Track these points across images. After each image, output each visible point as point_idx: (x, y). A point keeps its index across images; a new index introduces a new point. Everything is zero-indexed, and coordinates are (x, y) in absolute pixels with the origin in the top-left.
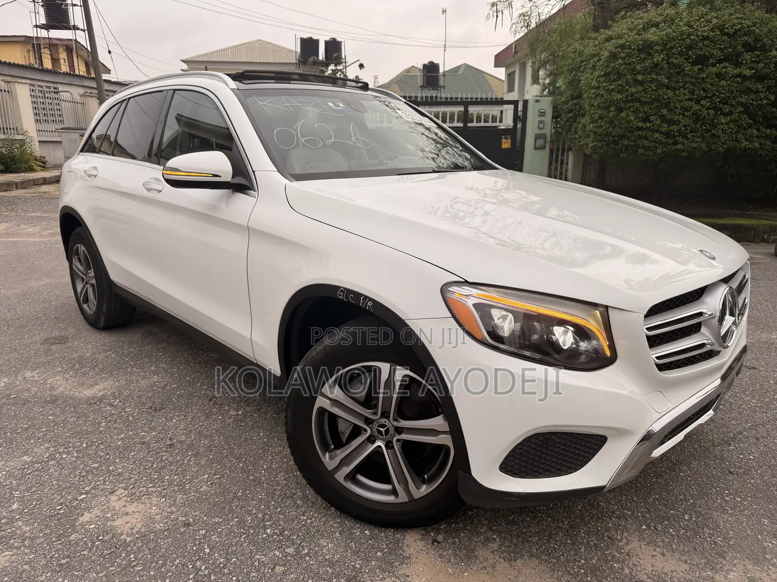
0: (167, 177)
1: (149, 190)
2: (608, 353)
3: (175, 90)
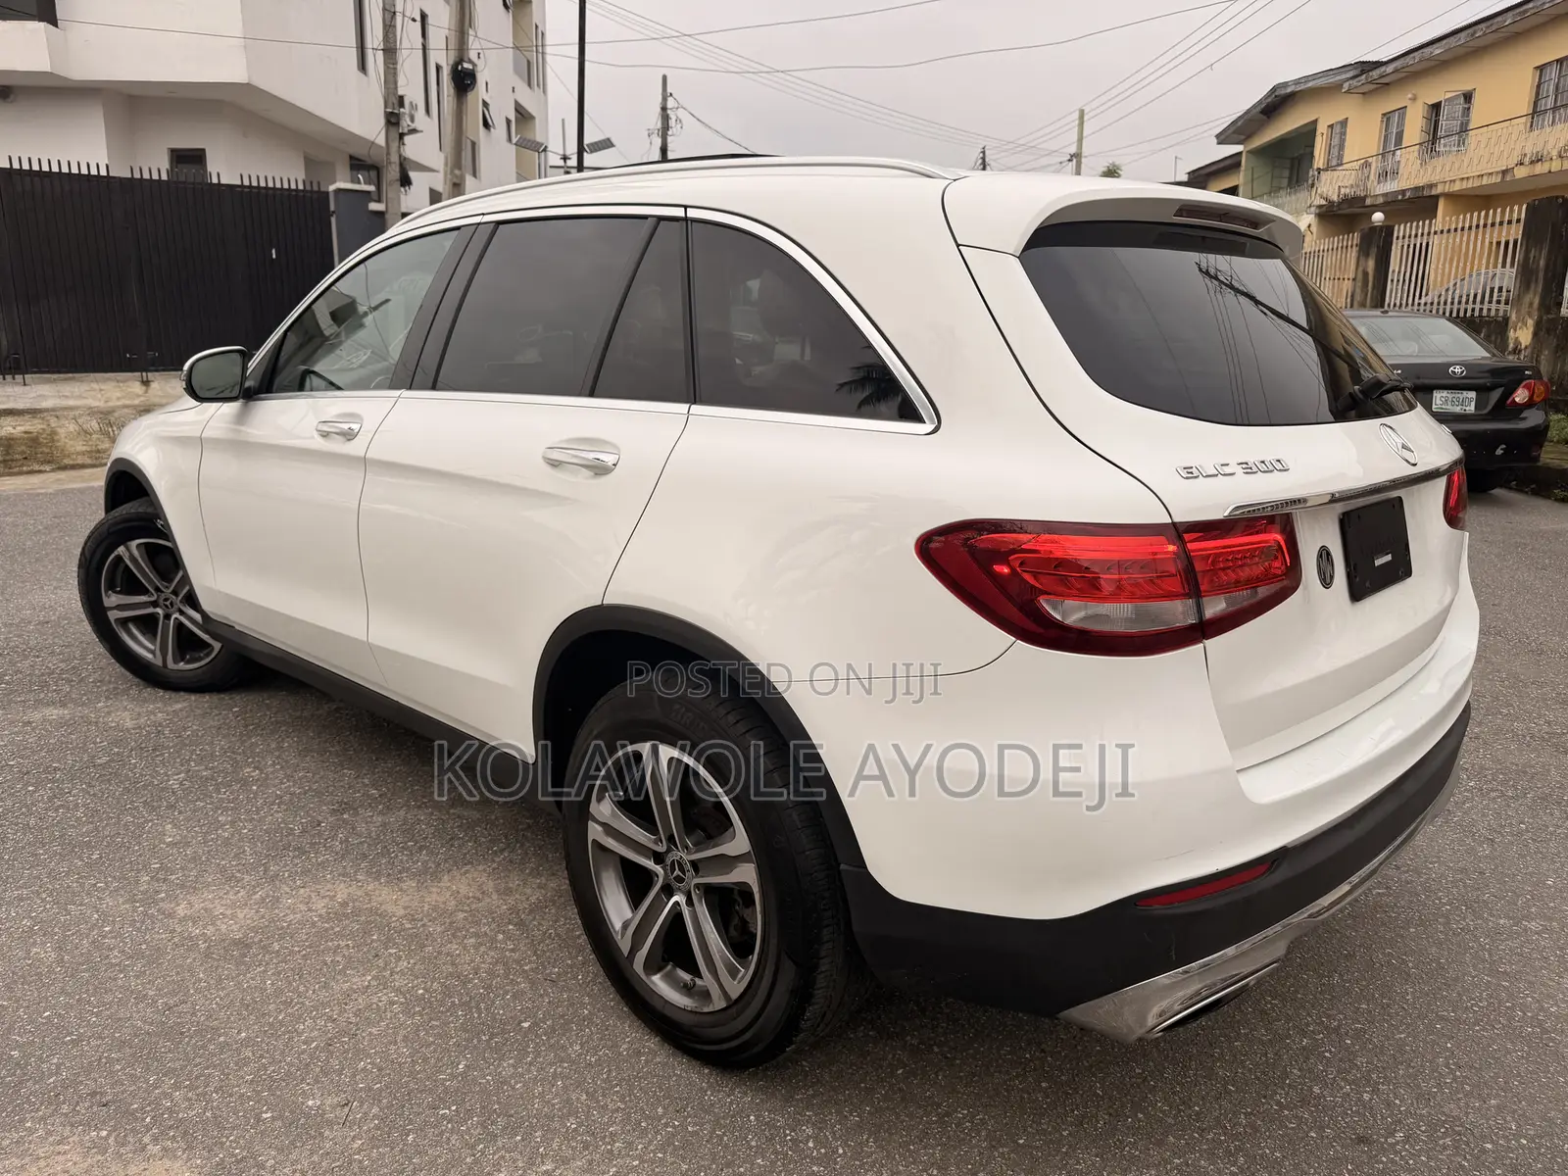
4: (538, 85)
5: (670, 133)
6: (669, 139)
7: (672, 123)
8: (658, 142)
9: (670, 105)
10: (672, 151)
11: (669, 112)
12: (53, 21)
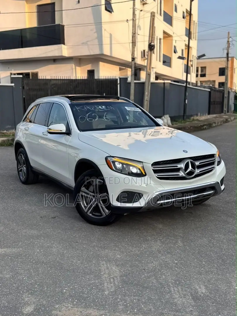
0: (48, 131)
1: (44, 134)
2: (144, 174)
3: (54, 103)
4: (194, 38)
5: (230, 48)
6: (230, 50)
7: (231, 45)
8: (226, 52)
9: (230, 39)
10: (230, 54)
11: (230, 42)
12: (64, 44)
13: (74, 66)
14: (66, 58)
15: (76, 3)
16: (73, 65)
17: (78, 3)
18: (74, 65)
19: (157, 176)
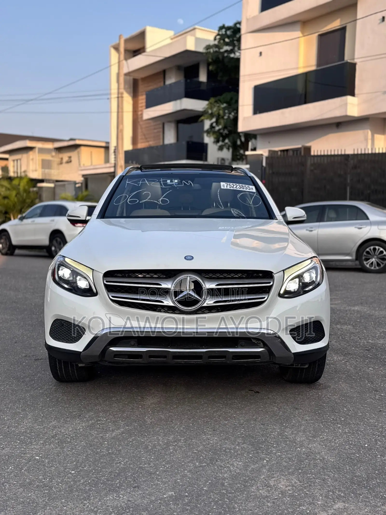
2: (95, 291)
12: (353, 94)
13: (370, 133)
14: (354, 119)
15: (379, 21)
16: (368, 133)
17: (381, 20)
18: (371, 130)
19: (111, 298)
